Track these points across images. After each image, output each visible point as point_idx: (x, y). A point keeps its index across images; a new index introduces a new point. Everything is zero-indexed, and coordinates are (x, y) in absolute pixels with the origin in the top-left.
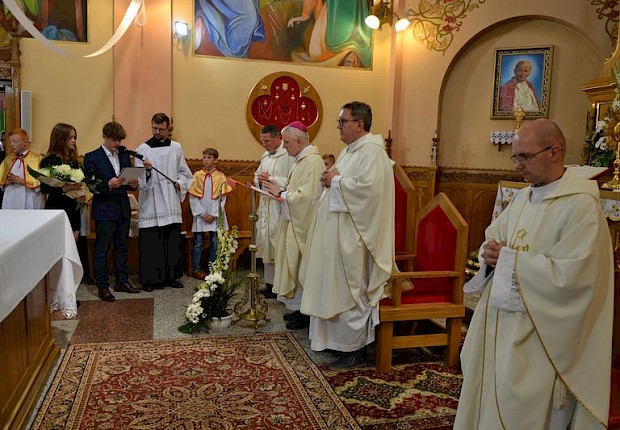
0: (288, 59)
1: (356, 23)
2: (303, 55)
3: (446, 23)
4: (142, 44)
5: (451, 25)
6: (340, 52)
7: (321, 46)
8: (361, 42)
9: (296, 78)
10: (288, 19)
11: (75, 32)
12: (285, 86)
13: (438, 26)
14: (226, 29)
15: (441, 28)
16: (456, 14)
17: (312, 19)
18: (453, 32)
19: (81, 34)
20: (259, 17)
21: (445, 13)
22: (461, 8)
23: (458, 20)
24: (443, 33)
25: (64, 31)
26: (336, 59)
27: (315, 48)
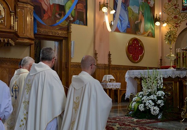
0: (135, 34)
1: (151, 23)
2: (139, 32)
3: (176, 25)
4: (103, 27)
5: (177, 25)
6: (148, 32)
7: (143, 30)
8: (152, 29)
9: (138, 40)
10: (135, 21)
11: (84, 23)
12: (135, 42)
13: (173, 25)
14: (121, 24)
15: (174, 26)
16: (179, 22)
17: (141, 22)
18: (178, 27)
19: (85, 23)
20: (129, 20)
21: (175, 22)
22: (180, 21)
23: (179, 24)
24: (175, 28)
25: (81, 22)
26: (146, 34)
27: (142, 30)
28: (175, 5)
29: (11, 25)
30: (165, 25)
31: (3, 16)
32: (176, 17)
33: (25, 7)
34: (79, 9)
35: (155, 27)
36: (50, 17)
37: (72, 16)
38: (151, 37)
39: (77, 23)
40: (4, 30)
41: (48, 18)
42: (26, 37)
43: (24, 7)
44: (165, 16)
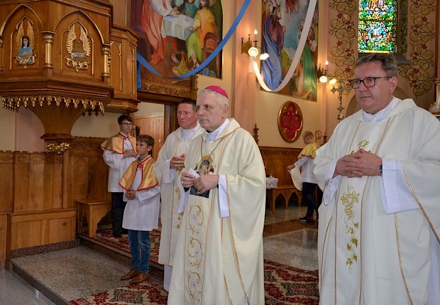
0: (291, 94)
1: (312, 79)
2: (296, 92)
4: (247, 83)
6: (307, 92)
8: (313, 88)
9: (295, 105)
11: (216, 72)
14: (271, 77)
17: (299, 75)
19: (218, 74)
20: (282, 72)
25: (212, 72)
26: (306, 96)
27: (300, 89)
28: (348, 51)
29: (103, 73)
30: (334, 81)
31: (87, 55)
32: (348, 70)
33: (124, 39)
34: (209, 49)
35: (318, 84)
36: (162, 60)
37: (197, 60)
38: (311, 100)
39: (205, 74)
40: (89, 83)
41: (158, 63)
42: (126, 97)
43: (122, 38)
44: (333, 67)
